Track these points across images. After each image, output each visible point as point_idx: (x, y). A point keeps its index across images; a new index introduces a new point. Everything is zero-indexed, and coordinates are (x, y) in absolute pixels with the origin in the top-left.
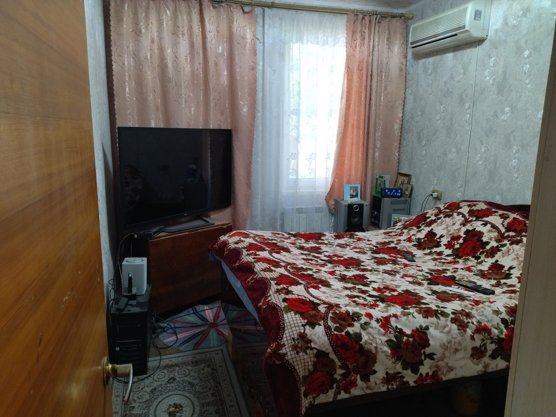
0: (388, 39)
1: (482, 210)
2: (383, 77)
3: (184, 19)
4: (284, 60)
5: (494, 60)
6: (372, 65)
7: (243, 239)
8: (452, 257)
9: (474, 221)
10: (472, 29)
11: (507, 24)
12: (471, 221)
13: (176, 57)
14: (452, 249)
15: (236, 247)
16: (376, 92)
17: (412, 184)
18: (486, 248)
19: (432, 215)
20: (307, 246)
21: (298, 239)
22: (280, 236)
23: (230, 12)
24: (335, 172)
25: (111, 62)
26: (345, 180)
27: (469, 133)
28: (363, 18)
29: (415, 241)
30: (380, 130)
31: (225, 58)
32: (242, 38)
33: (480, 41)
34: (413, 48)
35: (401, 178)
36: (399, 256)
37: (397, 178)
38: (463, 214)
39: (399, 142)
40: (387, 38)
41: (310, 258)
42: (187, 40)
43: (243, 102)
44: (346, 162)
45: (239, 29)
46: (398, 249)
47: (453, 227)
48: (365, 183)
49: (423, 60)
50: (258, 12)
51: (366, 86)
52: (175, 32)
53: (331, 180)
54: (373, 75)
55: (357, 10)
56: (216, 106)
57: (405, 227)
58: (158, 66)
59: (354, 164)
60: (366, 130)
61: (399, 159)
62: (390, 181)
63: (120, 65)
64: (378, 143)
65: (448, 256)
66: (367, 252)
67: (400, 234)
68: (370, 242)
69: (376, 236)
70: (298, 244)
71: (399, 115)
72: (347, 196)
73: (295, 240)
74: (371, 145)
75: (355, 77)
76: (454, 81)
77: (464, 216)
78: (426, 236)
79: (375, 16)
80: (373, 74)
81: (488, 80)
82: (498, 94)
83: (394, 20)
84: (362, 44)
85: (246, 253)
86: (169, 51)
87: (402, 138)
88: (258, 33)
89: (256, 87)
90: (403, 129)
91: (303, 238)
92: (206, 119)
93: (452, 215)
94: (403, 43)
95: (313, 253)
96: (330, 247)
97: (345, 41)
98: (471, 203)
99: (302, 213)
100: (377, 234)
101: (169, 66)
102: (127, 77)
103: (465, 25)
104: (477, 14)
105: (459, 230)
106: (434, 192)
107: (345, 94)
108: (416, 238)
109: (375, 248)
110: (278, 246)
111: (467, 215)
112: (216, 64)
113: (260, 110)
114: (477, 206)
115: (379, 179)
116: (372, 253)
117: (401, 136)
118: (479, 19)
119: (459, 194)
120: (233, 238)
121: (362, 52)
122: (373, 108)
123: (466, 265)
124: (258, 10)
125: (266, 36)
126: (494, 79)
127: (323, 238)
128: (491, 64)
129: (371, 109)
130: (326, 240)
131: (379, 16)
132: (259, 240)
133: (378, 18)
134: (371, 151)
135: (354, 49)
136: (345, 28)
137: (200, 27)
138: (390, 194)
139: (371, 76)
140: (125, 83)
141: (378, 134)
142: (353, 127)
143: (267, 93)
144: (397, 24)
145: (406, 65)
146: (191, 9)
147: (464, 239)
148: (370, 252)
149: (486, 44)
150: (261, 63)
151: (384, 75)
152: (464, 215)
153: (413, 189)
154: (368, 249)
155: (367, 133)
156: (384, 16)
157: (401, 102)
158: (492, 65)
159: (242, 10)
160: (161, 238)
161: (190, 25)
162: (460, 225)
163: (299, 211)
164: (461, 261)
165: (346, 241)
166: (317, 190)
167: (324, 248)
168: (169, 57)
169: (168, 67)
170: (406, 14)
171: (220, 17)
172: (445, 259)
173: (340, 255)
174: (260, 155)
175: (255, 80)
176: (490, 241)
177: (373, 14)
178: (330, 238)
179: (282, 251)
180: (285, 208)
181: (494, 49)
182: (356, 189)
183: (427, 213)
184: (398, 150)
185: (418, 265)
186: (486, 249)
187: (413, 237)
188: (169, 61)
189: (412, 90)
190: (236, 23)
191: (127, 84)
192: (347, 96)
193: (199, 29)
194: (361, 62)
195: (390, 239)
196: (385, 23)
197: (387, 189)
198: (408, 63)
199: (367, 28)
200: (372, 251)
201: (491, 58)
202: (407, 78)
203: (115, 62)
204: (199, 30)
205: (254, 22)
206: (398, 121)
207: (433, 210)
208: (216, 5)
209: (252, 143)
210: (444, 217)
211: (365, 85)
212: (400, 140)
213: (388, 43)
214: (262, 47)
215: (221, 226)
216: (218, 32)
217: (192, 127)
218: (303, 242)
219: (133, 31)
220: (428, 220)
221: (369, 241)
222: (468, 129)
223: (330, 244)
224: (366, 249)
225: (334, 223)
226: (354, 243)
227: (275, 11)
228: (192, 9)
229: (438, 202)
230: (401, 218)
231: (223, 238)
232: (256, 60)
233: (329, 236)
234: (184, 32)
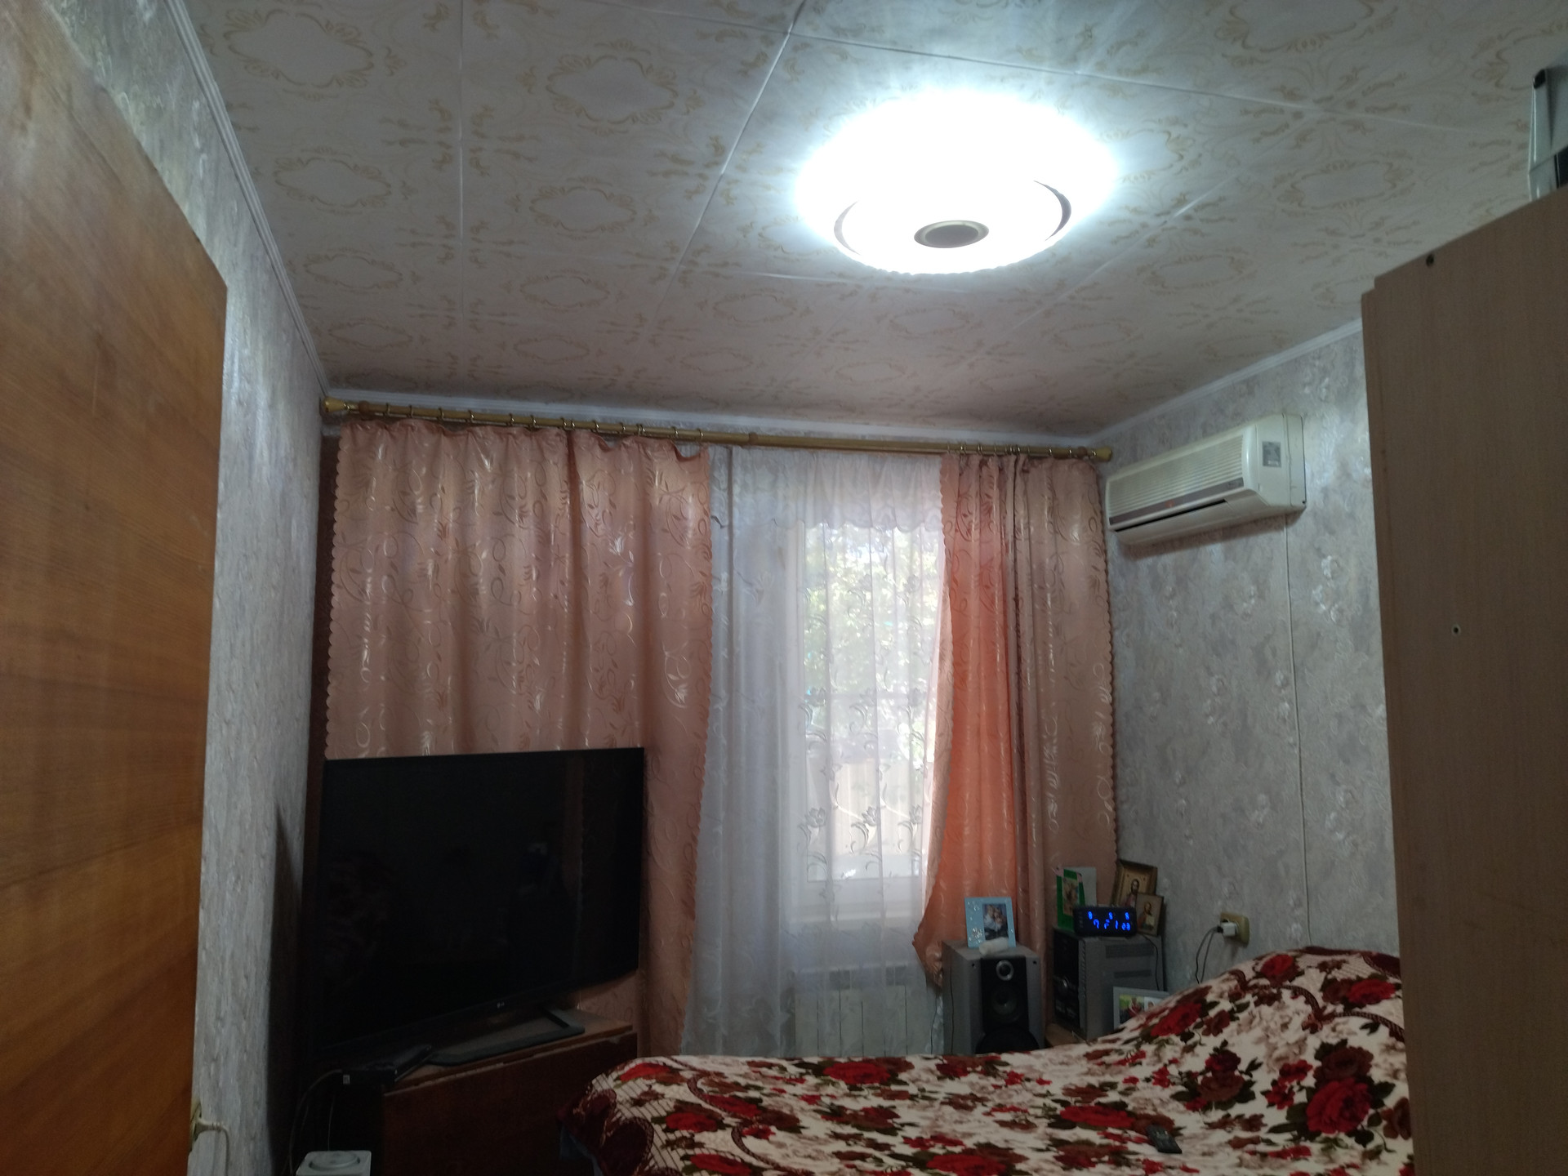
0: (1052, 510)
1: (1359, 979)
2: (1049, 603)
3: (526, 479)
4: (784, 566)
5: (1332, 561)
6: (1016, 573)
7: (658, 1088)
8: (1288, 1136)
9: (1340, 1015)
10: (1261, 488)
11: (1349, 476)
12: (1333, 1016)
13: (501, 569)
14: (1286, 1108)
15: (635, 1118)
16: (1034, 640)
17: (1162, 894)
18: (1383, 1104)
19: (1221, 996)
20: (852, 1105)
21: (827, 1083)
22: (774, 1072)
23: (644, 458)
24: (936, 862)
25: (330, 588)
26: (968, 884)
27: (1296, 751)
28: (983, 464)
29: (1177, 1081)
30: (1055, 741)
31: (631, 565)
32: (675, 517)
33: (1287, 516)
34: (1118, 530)
35: (1129, 878)
36: (1133, 1134)
37: (1118, 875)
38: (1309, 993)
39: (1110, 773)
40: (1049, 508)
41: (859, 1148)
42: (532, 527)
43: (676, 674)
44: (967, 831)
45: (666, 498)
46: (1130, 1108)
47: (1283, 1035)
48: (1026, 891)
49: (1150, 561)
50: (716, 458)
51: (1005, 627)
52: (502, 510)
53: (928, 884)
54: (1022, 599)
55: (965, 445)
56: (601, 687)
57: (1148, 1035)
58: (453, 591)
59: (988, 836)
60: (1015, 742)
61: (1116, 820)
62: (1097, 884)
63: (352, 596)
64: (1054, 777)
65: (1277, 1130)
66: (1036, 1121)
67: (1134, 1058)
68: (1046, 1087)
69: (1064, 1067)
70: (827, 1100)
71: (1103, 700)
72: (975, 934)
73: (817, 1087)
74: (1032, 783)
75: (974, 605)
76: (1236, 614)
77: (1310, 999)
78: (1210, 1065)
79: (1013, 458)
80: (1020, 595)
81: (1325, 612)
82: (1357, 649)
83: (1064, 466)
84: (984, 523)
85: (664, 1137)
86: (484, 555)
87: (1118, 761)
88: (717, 505)
89: (709, 635)
90: (1118, 738)
91: (843, 1077)
92: (575, 725)
93: (1278, 997)
94: (1093, 518)
95: (869, 1129)
96: (925, 1108)
97: (940, 516)
98: (1329, 957)
99: (848, 987)
100: (1065, 1060)
101: (481, 593)
102: (368, 623)
103: (1241, 479)
104: (1270, 453)
105: (1301, 1044)
106: (1225, 921)
107: (950, 647)
108: (1180, 1073)
109: (1060, 1109)
110: (765, 1110)
111: (1319, 996)
112: (606, 582)
113: (723, 693)
114: (1344, 966)
115: (1065, 880)
116: (1050, 1125)
117: (1114, 757)
118: (1277, 463)
119: (1295, 926)
120: (631, 1083)
121: (986, 542)
122: (1029, 682)
123: (1332, 1161)
124: (716, 453)
125: (736, 511)
126: (1340, 611)
127: (903, 1076)
128: (1327, 572)
129: (1024, 685)
130: (913, 1082)
131: (1022, 457)
132: (706, 1089)
133: (1021, 463)
134: (1033, 800)
135: (965, 536)
136: (939, 487)
137: (568, 495)
138: (1101, 925)
139: (1016, 600)
140: (360, 638)
141: (1051, 751)
142: (979, 733)
143: (741, 649)
144: (1072, 475)
145: (1107, 572)
146: (546, 456)
147: (1319, 1074)
148: (1046, 1121)
149: (1305, 520)
150: (724, 576)
151: (1049, 599)
152: (1312, 997)
153: (1168, 910)
154: (1039, 1112)
155: (1018, 751)
156: (1035, 456)
157: (1104, 666)
158: (1330, 575)
159: (674, 453)
160: (422, 1085)
161: (542, 491)
162: (1304, 1029)
163: (840, 981)
164: (1315, 1147)
165: (972, 1085)
166: (888, 915)
167: (905, 1112)
168: (482, 570)
169: (478, 594)
170: (1093, 449)
171: (620, 471)
172: (1269, 1142)
173: (951, 1136)
174: (722, 815)
175: (708, 618)
176: (1395, 1082)
177: (1009, 453)
178: (924, 1076)
179: (773, 1129)
180: (796, 971)
181: (1327, 535)
182: (999, 911)
183: (1207, 990)
184: (1110, 794)
185: (1189, 1166)
186: (1385, 1108)
187: (1173, 1070)
188: (481, 581)
189: (1128, 635)
190: (660, 483)
191: (366, 640)
192: (954, 653)
193: (564, 501)
194: (984, 568)
195: (1103, 1074)
196: (1040, 472)
197: (1093, 909)
198: (1110, 567)
199: (995, 486)
200: (1050, 1117)
201: (1324, 556)
202: (1112, 605)
203: (339, 587)
204: (566, 503)
205: (704, 481)
206: (1103, 715)
207: (1224, 981)
208: (610, 444)
209: (699, 783)
210: (1257, 1004)
211: (1002, 623)
212: (1114, 767)
213: (1052, 521)
214: (726, 538)
215: (604, 1039)
216: (613, 505)
217: (534, 747)
218: (841, 1092)
219: (392, 510)
220: (1212, 1013)
221: (1041, 1082)
222: (1291, 740)
223: (924, 1098)
224: (1031, 1111)
225: (945, 1016)
226: (998, 1091)
227: (758, 453)
228: (547, 454)
229: (1240, 950)
230: (1139, 999)
231: (604, 1084)
232: (710, 568)
233: (921, 1069)
234: (524, 510)
